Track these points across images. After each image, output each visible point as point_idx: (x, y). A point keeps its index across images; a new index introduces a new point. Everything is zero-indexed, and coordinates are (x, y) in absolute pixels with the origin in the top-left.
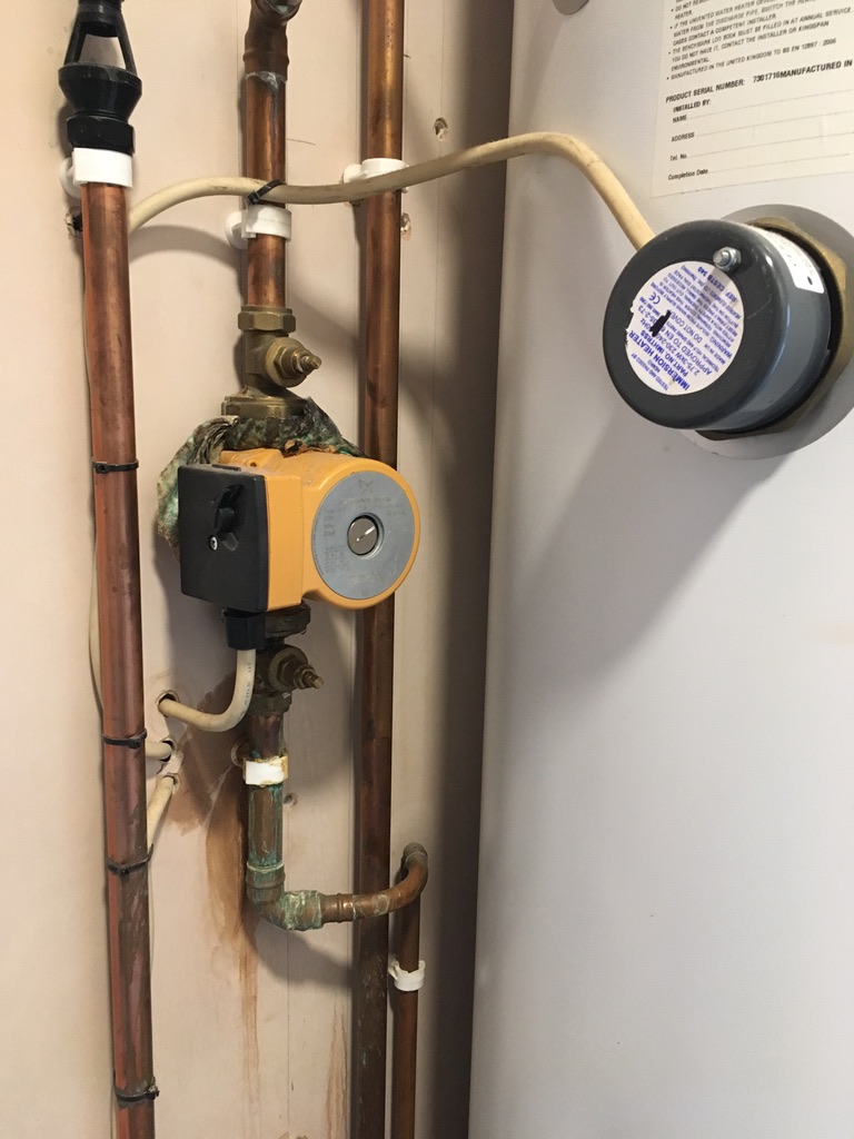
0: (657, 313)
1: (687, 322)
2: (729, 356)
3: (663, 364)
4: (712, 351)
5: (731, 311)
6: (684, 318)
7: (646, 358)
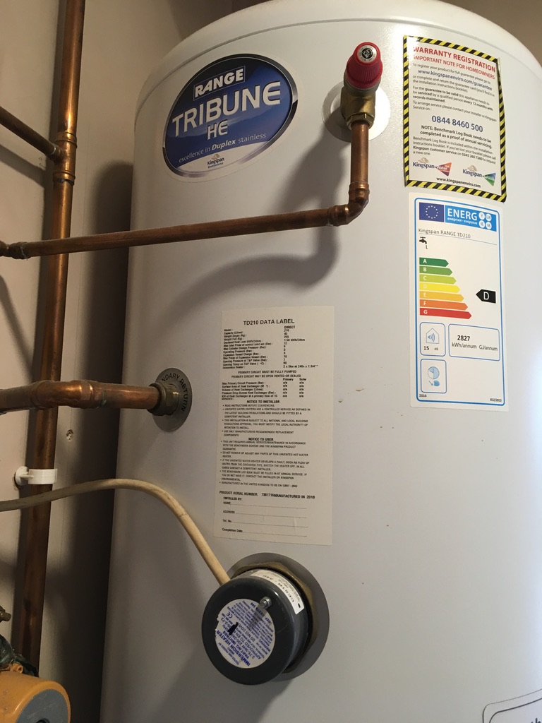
0: (231, 623)
1: (247, 630)
2: (269, 651)
3: (236, 650)
4: (260, 647)
5: (268, 627)
6: (245, 627)
7: (226, 646)
